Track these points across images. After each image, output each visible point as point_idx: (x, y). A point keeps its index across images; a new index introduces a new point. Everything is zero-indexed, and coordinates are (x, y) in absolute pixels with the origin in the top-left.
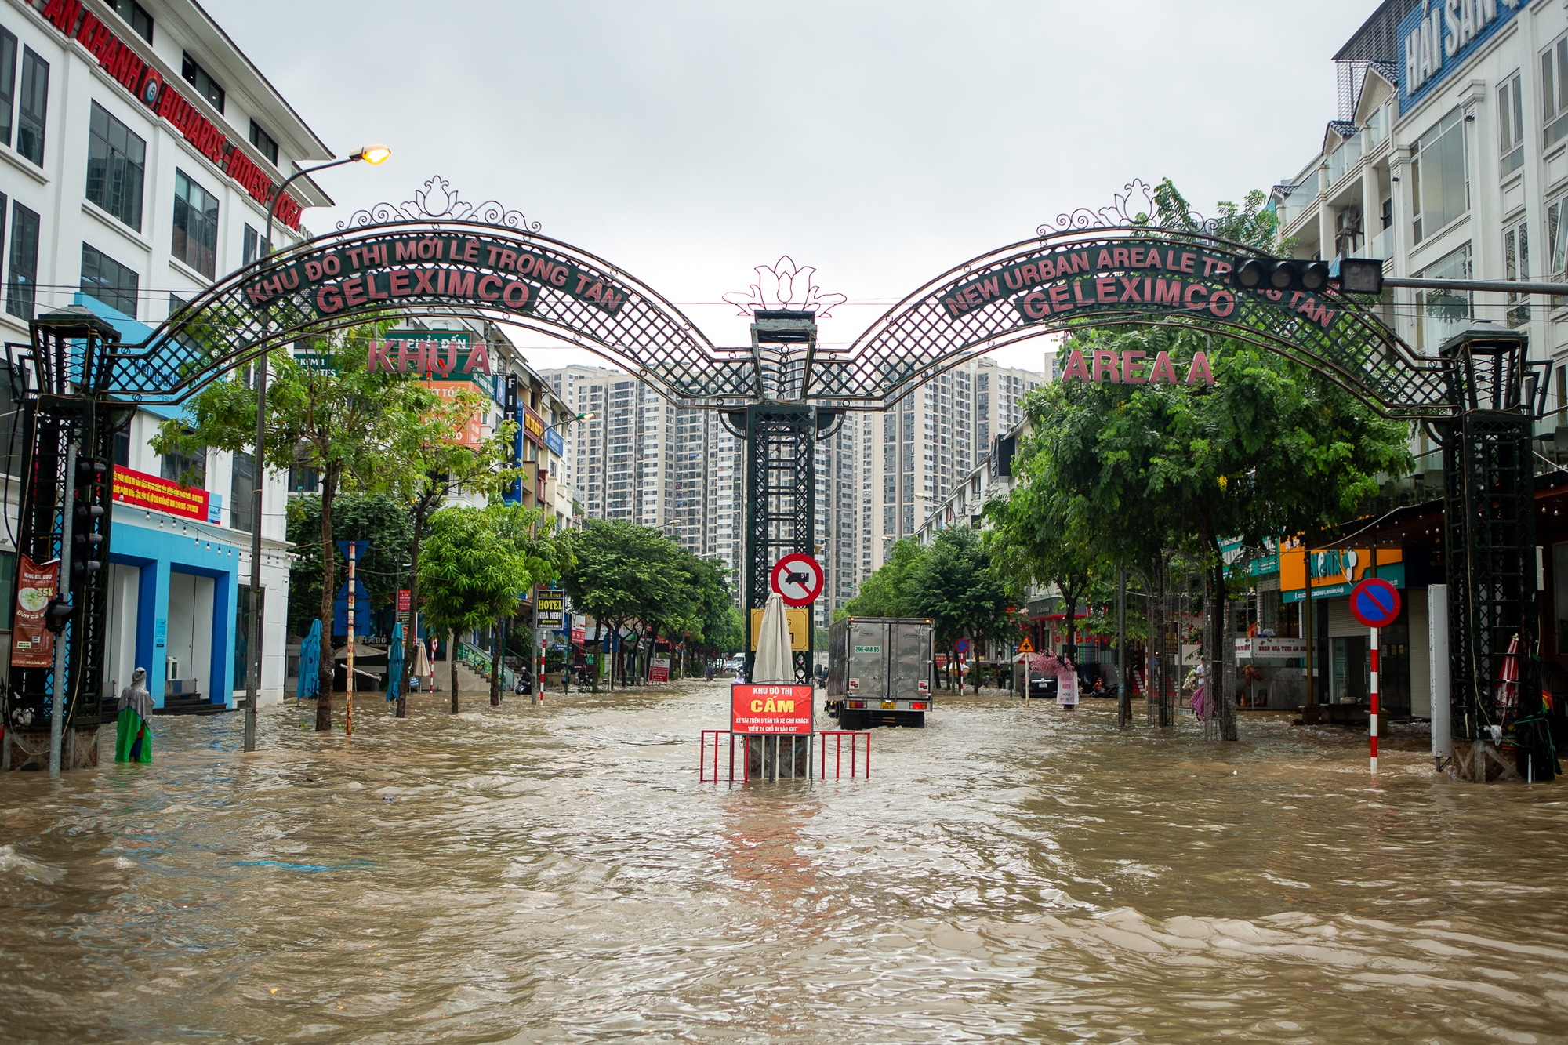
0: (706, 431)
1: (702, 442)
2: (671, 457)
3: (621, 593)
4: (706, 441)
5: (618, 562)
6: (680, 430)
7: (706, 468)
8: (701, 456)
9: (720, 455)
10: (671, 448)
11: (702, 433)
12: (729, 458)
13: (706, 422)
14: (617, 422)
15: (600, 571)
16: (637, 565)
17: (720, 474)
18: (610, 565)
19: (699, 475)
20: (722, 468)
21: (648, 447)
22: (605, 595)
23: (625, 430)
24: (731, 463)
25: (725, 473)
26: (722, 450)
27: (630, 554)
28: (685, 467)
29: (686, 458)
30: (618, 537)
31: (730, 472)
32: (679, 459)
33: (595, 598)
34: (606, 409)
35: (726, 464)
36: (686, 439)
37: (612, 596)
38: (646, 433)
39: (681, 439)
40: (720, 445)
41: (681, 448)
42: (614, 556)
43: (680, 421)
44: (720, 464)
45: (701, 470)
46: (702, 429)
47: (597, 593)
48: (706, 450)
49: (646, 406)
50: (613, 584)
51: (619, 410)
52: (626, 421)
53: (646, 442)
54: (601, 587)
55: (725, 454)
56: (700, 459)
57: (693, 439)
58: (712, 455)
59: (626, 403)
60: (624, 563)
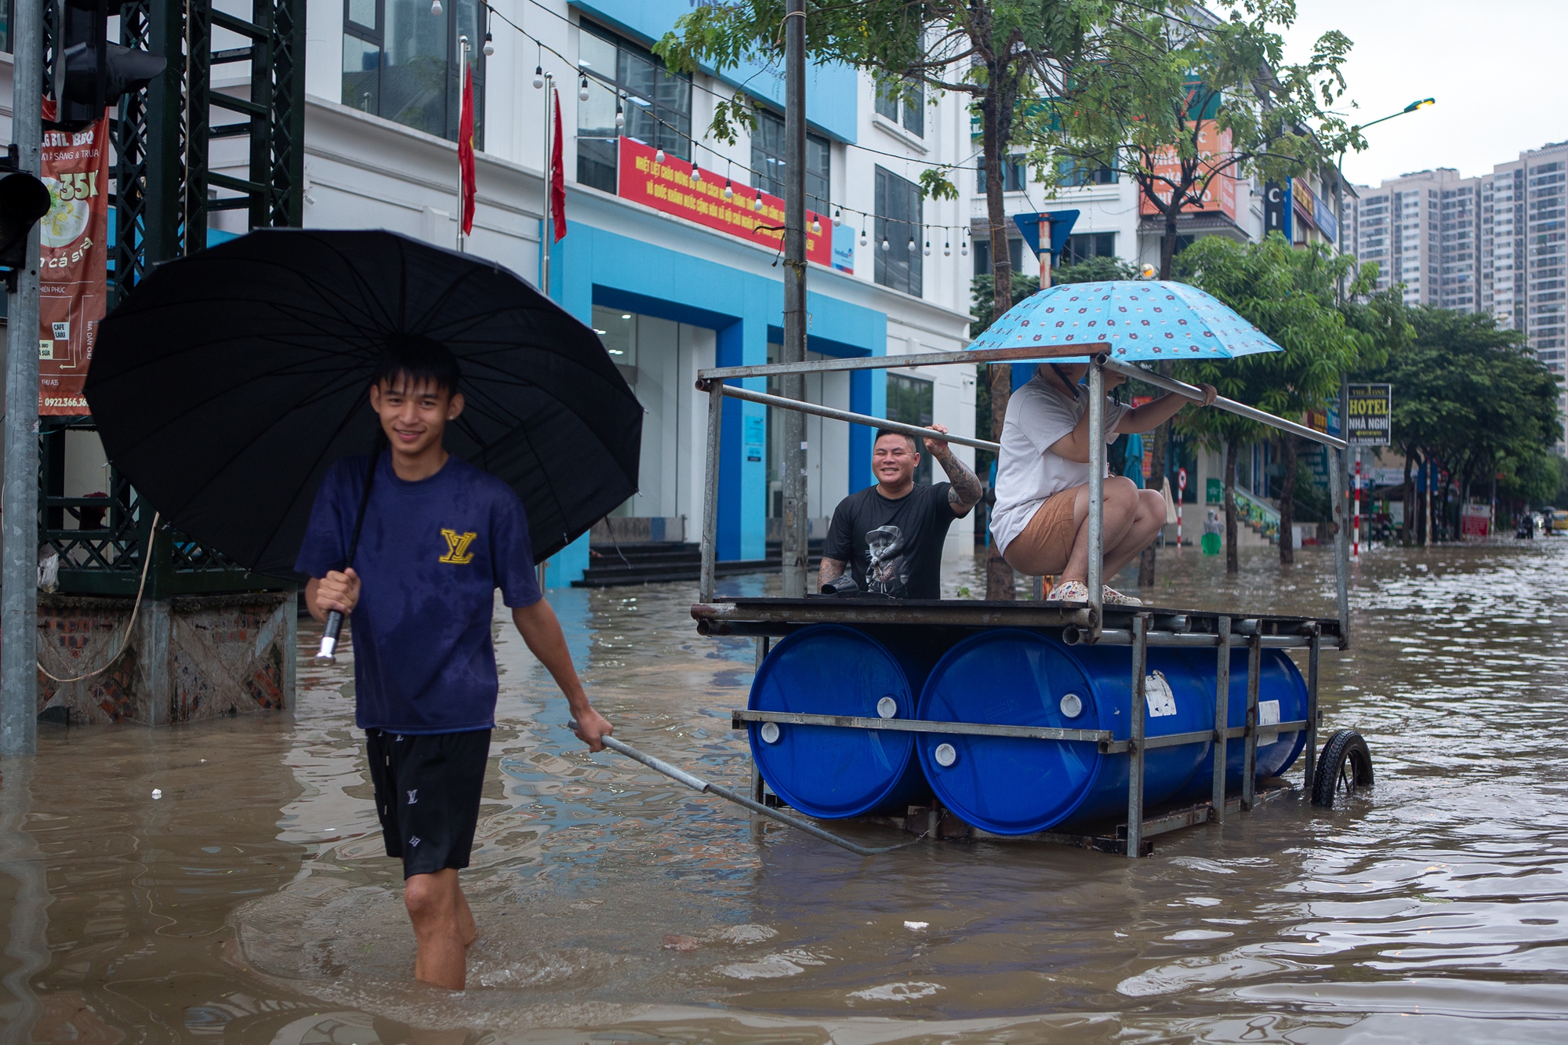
0: (1478, 248)
1: (1473, 262)
2: (1435, 281)
3: (1448, 405)
4: (1478, 259)
5: (1441, 362)
6: (1446, 249)
7: (1478, 292)
8: (1472, 279)
9: (1497, 275)
10: (1435, 270)
11: (1473, 251)
12: (1508, 279)
13: (1478, 237)
14: (1370, 244)
15: (1416, 374)
16: (1470, 365)
17: (1497, 298)
18: (1429, 366)
19: (1470, 300)
20: (1499, 291)
21: (1407, 270)
22: (1425, 407)
23: (1379, 253)
24: (1511, 284)
25: (1503, 297)
26: (1498, 269)
27: (1456, 351)
28: (1453, 292)
29: (1454, 281)
30: (1439, 327)
31: (1510, 295)
32: (1446, 282)
33: (1410, 413)
34: (1355, 230)
35: (1504, 285)
36: (1453, 259)
37: (1434, 409)
38: (1405, 255)
39: (1447, 260)
40: (1497, 263)
41: (1448, 270)
42: (1434, 353)
43: (1446, 238)
44: (1497, 286)
45: (1473, 295)
46: (1473, 246)
47: (1413, 405)
48: (1478, 270)
49: (1404, 222)
50: (1434, 392)
51: (1371, 229)
52: (1380, 242)
53: (1405, 265)
54: (1418, 396)
55: (1504, 274)
56: (1471, 280)
57: (1462, 258)
58: (1486, 276)
59: (1379, 221)
60: (1450, 363)
